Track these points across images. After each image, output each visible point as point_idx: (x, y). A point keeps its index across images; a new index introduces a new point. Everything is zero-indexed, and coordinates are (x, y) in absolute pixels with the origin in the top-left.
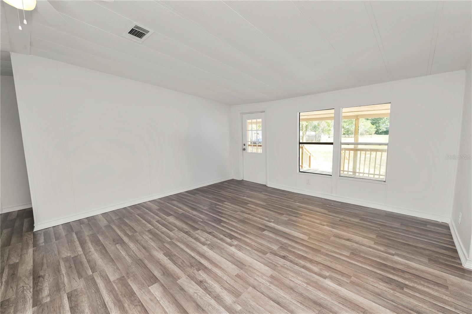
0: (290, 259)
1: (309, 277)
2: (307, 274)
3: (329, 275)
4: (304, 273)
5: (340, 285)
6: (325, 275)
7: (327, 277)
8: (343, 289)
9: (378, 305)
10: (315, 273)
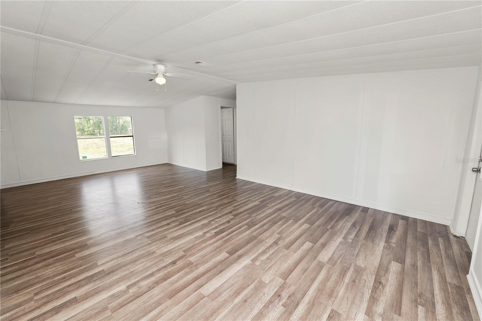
0: (170, 267)
1: (137, 275)
2: (141, 274)
3: (129, 292)
4: (145, 273)
5: (113, 296)
6: (130, 288)
7: (128, 289)
8: (107, 296)
9: (69, 317)
10: (139, 281)
